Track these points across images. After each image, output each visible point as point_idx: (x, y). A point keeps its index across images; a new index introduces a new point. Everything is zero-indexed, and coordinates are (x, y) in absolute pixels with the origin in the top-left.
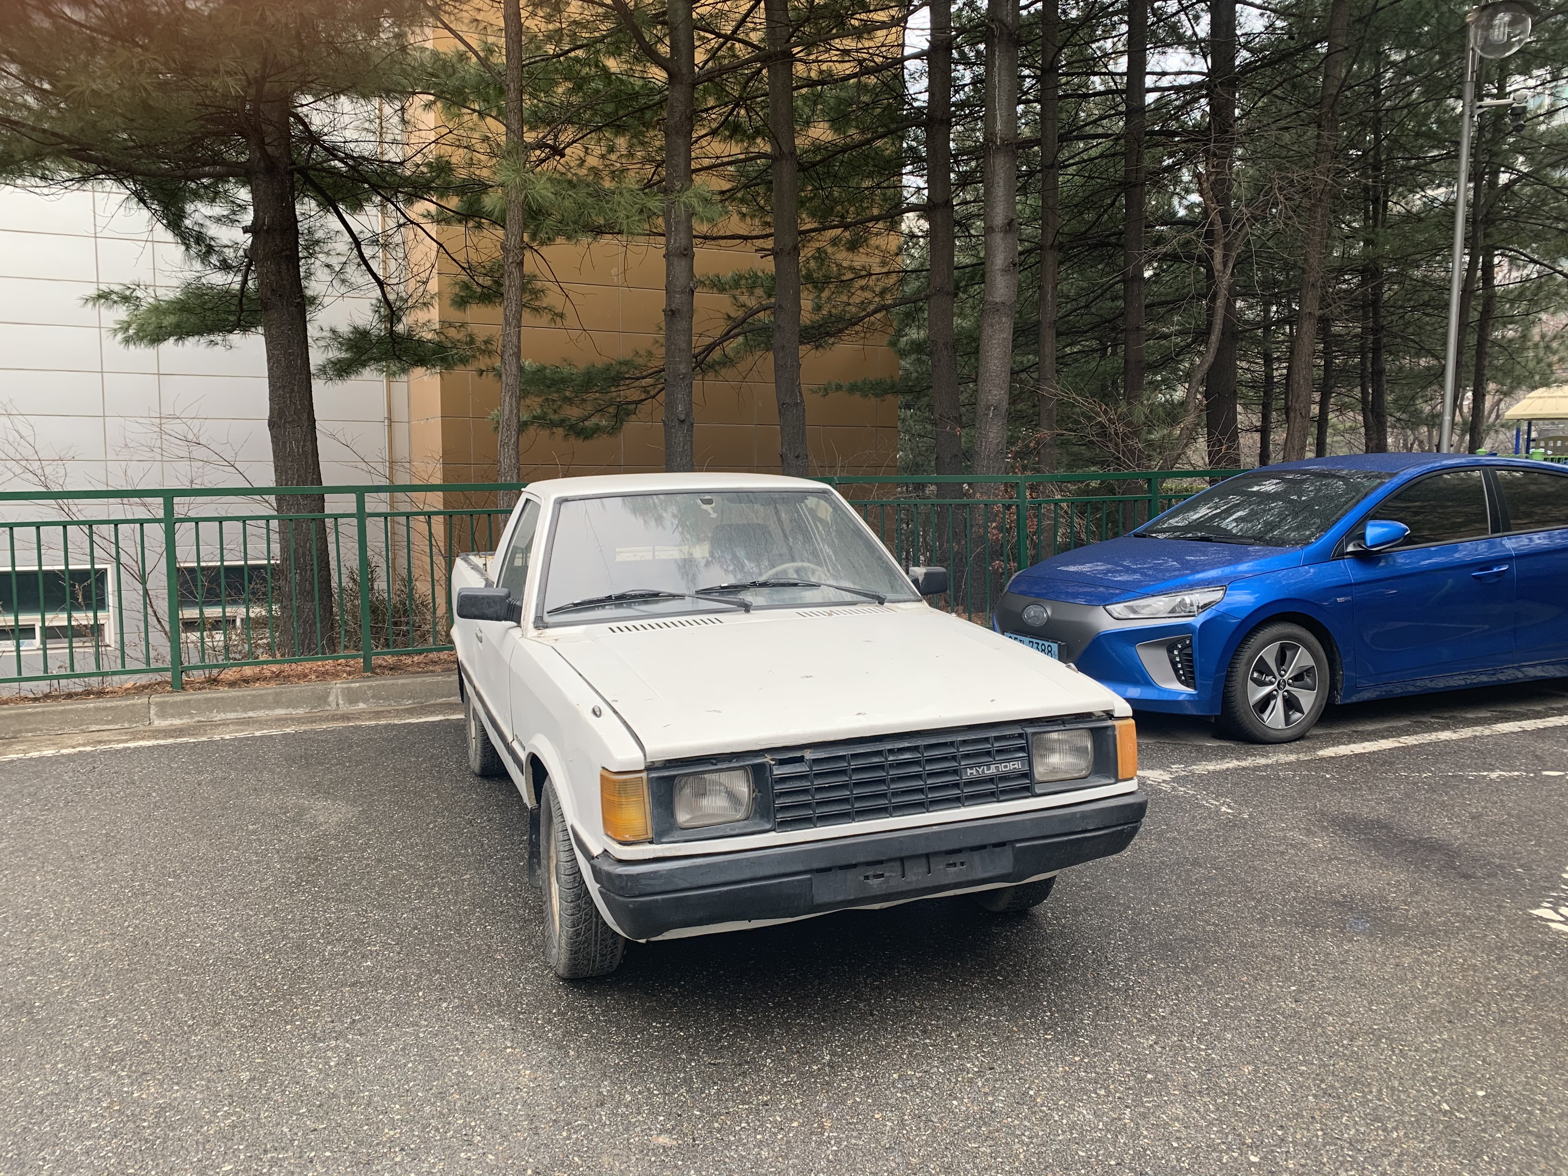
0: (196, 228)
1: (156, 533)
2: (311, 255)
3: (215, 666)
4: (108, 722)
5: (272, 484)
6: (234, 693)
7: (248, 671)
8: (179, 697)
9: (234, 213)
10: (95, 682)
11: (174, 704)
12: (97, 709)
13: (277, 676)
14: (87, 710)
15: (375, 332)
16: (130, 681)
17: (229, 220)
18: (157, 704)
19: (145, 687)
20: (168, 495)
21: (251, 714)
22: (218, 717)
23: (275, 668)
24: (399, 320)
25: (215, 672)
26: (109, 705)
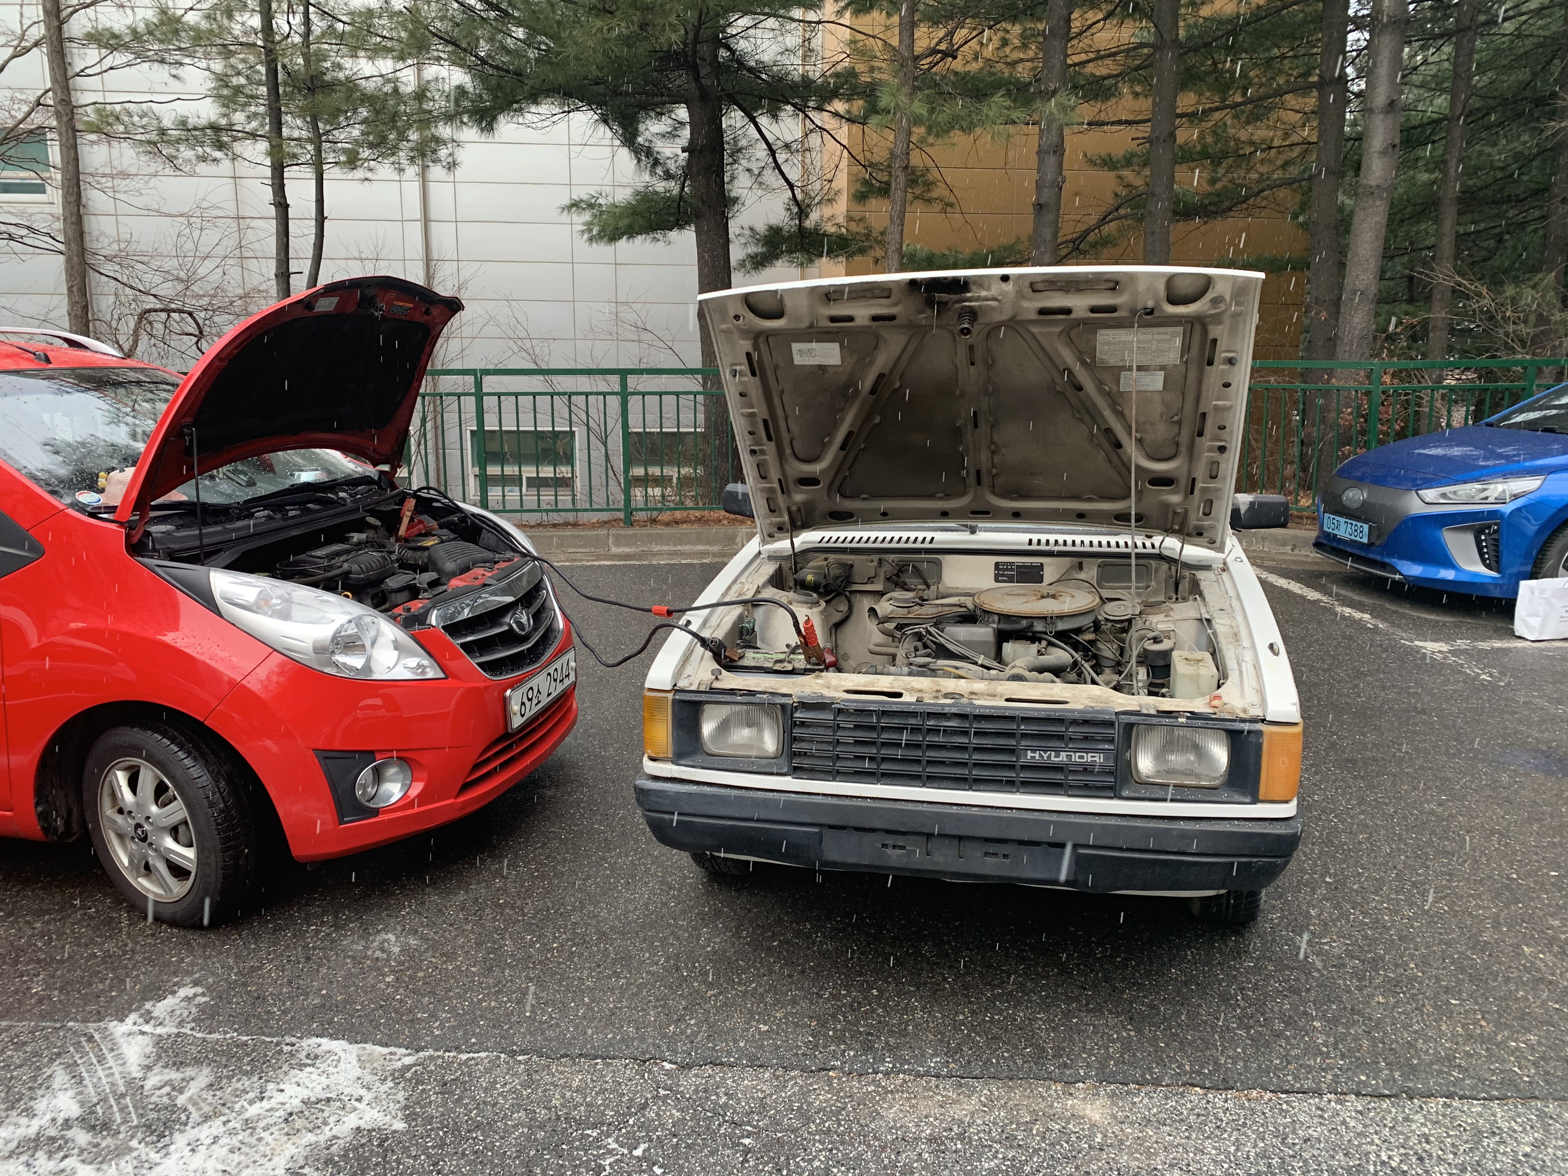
0: (647, 144)
1: (614, 402)
2: (735, 162)
3: (655, 509)
4: (581, 547)
5: (699, 365)
6: (667, 531)
7: (678, 515)
8: (629, 531)
9: (675, 129)
10: (570, 517)
11: (625, 536)
12: (573, 537)
13: (699, 520)
14: (567, 536)
15: (786, 228)
16: (594, 517)
17: (671, 135)
18: (614, 536)
19: (606, 522)
20: (623, 373)
21: (679, 548)
22: (656, 548)
23: (698, 514)
24: (807, 216)
25: (655, 514)
26: (581, 533)
